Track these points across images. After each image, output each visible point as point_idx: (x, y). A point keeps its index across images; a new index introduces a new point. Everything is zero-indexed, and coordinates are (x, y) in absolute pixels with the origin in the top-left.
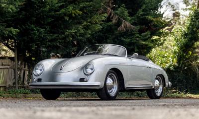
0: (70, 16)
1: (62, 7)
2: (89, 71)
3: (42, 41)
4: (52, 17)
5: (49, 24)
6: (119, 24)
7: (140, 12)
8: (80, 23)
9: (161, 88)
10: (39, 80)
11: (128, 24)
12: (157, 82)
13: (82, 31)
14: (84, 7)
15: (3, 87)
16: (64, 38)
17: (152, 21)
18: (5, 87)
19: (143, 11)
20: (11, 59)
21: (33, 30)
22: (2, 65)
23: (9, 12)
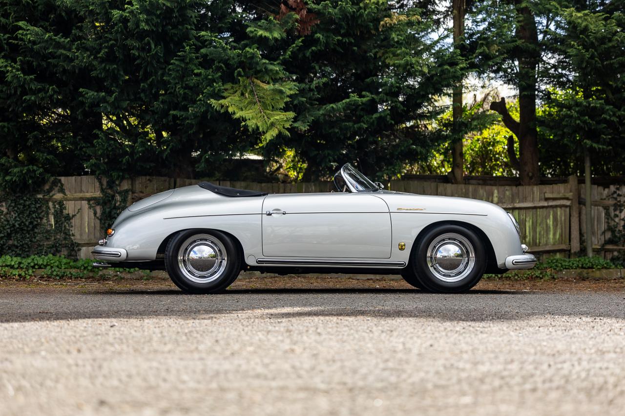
15: (560, 251)
18: (566, 252)
22: (547, 199)
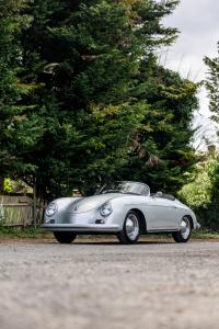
0: (92, 149)
1: (83, 139)
2: (107, 212)
3: (62, 176)
4: (74, 150)
5: (69, 158)
6: (146, 158)
7: (170, 145)
8: (103, 157)
9: (188, 230)
10: (52, 221)
11: (156, 158)
12: (183, 224)
13: (106, 166)
14: (108, 140)
15: (20, 226)
16: (86, 174)
17: (182, 155)
18: (22, 226)
19: (173, 144)
20: (30, 195)
21: (52, 164)
22: (20, 202)
23: (26, 145)
